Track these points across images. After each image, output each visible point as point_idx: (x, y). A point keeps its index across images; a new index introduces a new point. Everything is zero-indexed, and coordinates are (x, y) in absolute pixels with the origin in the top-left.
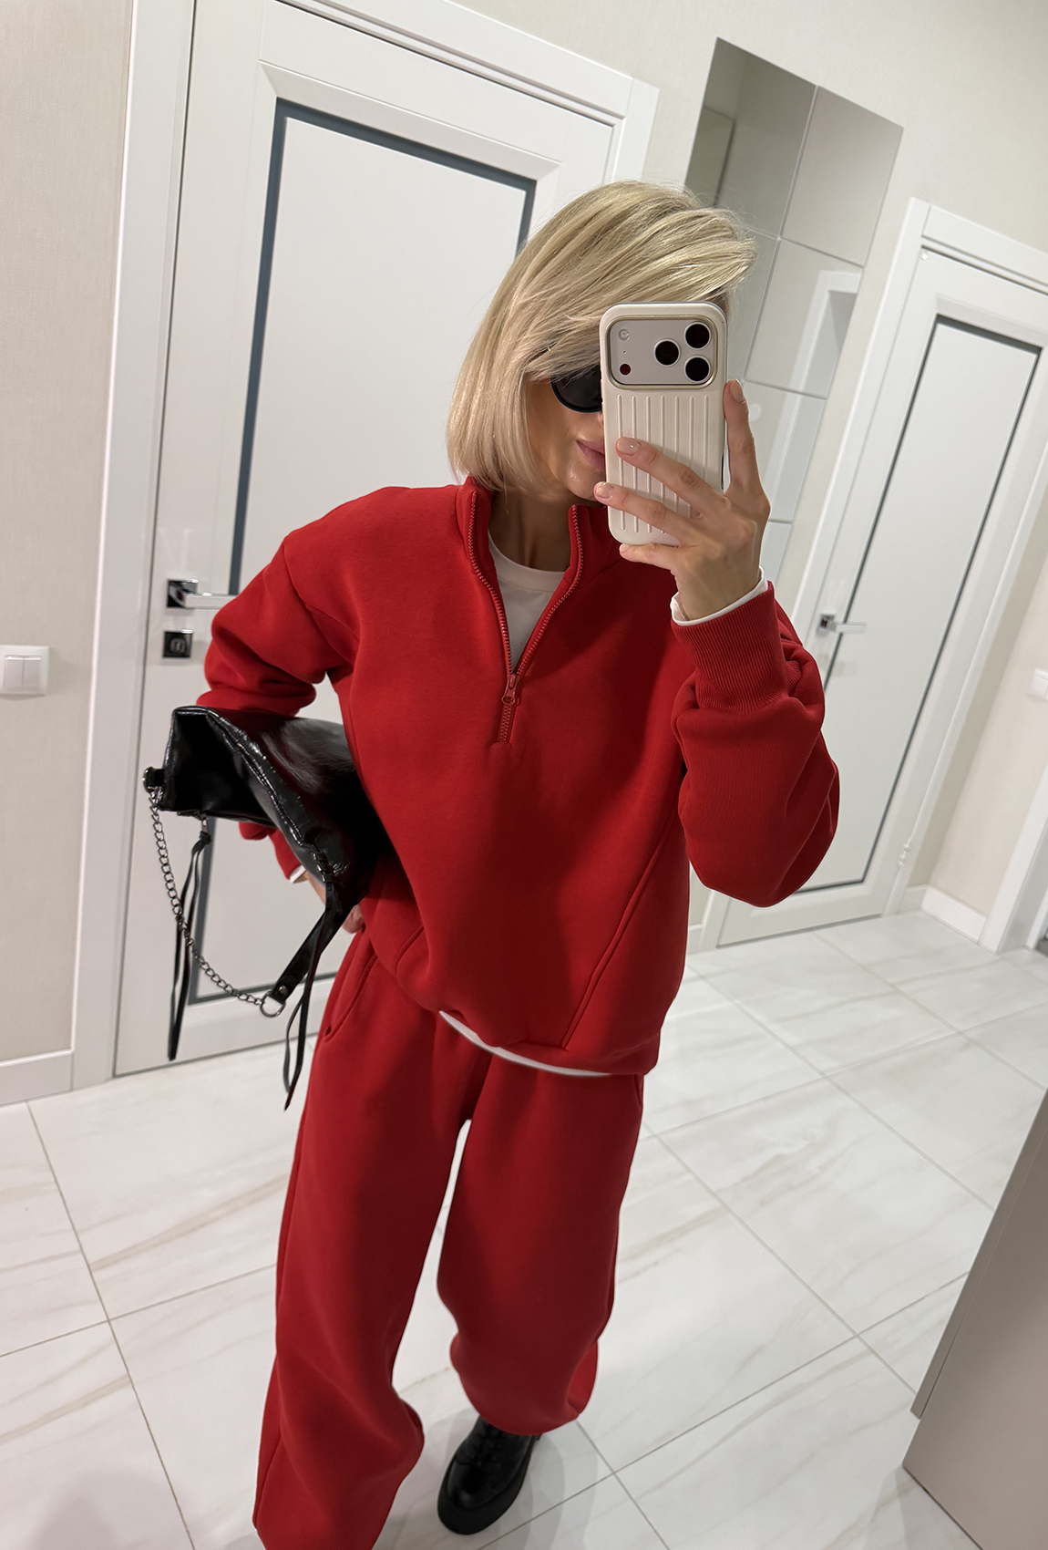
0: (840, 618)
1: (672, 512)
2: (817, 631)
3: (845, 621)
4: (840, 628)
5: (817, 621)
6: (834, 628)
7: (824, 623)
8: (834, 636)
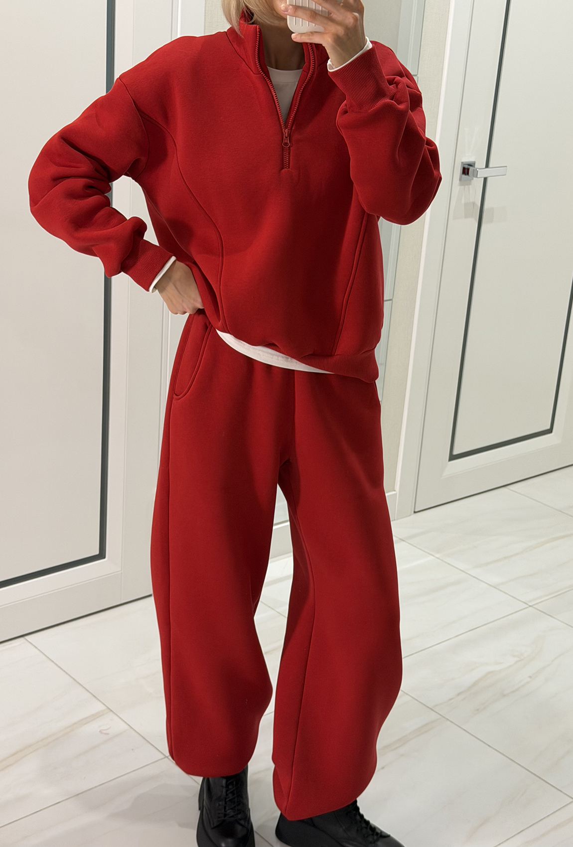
0: (480, 163)
1: (319, 15)
2: (460, 180)
3: (487, 166)
4: (482, 173)
5: (459, 170)
6: (476, 175)
7: (465, 171)
8: (478, 183)
